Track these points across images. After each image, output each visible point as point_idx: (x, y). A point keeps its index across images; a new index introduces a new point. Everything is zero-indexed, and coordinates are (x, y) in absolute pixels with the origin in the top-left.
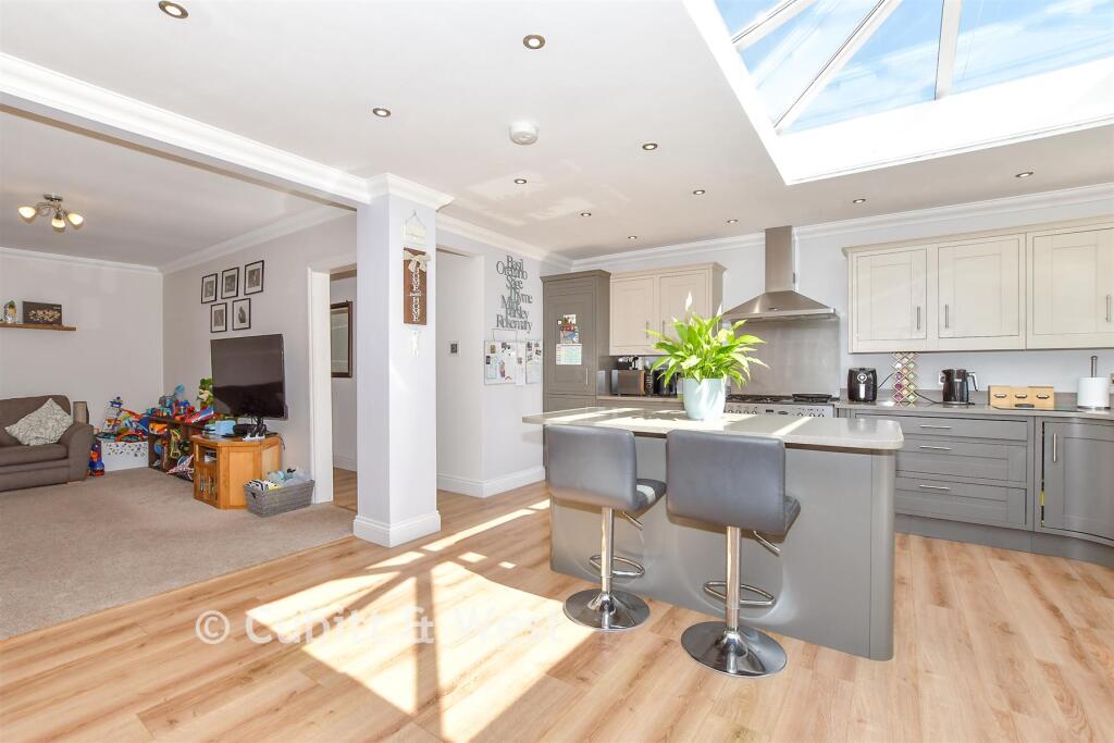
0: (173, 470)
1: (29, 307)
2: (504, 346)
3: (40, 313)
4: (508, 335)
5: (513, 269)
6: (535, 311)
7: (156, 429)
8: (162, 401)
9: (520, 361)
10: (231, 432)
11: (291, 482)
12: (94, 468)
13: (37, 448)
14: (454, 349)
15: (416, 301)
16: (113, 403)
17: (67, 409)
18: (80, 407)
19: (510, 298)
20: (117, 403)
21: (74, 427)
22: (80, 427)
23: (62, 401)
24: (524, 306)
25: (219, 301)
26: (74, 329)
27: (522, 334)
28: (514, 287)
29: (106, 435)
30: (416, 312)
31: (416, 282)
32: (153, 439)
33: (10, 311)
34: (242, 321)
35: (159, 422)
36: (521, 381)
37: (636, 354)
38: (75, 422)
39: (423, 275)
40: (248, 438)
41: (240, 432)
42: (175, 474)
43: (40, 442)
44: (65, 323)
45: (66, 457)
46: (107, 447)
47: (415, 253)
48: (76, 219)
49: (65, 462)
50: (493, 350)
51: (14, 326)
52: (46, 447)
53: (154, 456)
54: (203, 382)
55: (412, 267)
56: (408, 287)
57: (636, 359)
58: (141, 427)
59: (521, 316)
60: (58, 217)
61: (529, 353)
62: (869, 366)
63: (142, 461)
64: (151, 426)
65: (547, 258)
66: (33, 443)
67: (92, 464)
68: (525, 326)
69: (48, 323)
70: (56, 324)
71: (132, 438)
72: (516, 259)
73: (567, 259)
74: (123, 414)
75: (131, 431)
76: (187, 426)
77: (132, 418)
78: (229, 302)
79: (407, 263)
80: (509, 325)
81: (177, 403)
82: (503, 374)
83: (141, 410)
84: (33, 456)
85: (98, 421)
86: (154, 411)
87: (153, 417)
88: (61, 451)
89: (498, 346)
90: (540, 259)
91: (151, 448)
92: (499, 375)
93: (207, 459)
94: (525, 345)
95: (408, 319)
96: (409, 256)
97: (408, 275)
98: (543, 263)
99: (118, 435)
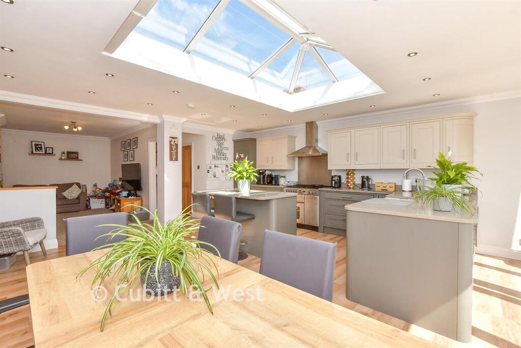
0: (111, 208)
1: (69, 153)
2: (215, 166)
3: (72, 155)
4: (218, 162)
5: (220, 138)
6: (230, 153)
7: (107, 194)
8: (109, 185)
9: (223, 172)
10: (126, 195)
11: (142, 212)
12: (88, 207)
13: (71, 200)
14: (198, 167)
15: (174, 153)
16: (94, 185)
17: (80, 187)
18: (84, 187)
19: (218, 149)
20: (95, 185)
21: (82, 193)
22: (83, 193)
23: (78, 185)
24: (224, 151)
25: (126, 150)
26: (82, 160)
27: (224, 162)
28: (220, 145)
29: (92, 197)
30: (174, 157)
31: (174, 147)
32: (106, 198)
33: (63, 155)
34: (132, 158)
35: (108, 192)
36: (223, 179)
37: (266, 169)
38: (82, 191)
39: (177, 145)
40: (130, 197)
41: (129, 195)
42: (111, 210)
43: (72, 198)
44: (79, 158)
45: (79, 203)
46: (92, 200)
47: (173, 138)
48: (80, 129)
49: (78, 205)
50: (210, 168)
51: (64, 159)
52: (73, 199)
53: (107, 204)
54: (120, 178)
55: (172, 143)
56: (171, 149)
57: (266, 170)
58: (103, 194)
59: (223, 155)
60: (75, 128)
61: (227, 169)
62: (338, 174)
63: (103, 206)
64: (106, 193)
65: (235, 133)
66: (70, 198)
67: (87, 206)
68: (225, 159)
69: (75, 158)
70: (77, 159)
71: (100, 197)
72: (222, 134)
73: (245, 133)
74: (97, 189)
75: (100, 195)
76: (115, 193)
77: (100, 191)
78: (128, 151)
79: (170, 141)
80: (218, 158)
81: (114, 185)
82: (215, 176)
83: (103, 188)
84: (70, 202)
85: (89, 192)
86: (107, 188)
87: (106, 190)
88: (77, 201)
89: (213, 166)
90: (232, 133)
91: (106, 201)
92: (213, 176)
93: (119, 204)
94: (225, 166)
95: (171, 159)
96: (171, 139)
97: (171, 145)
98: (233, 135)
99: (95, 196)
